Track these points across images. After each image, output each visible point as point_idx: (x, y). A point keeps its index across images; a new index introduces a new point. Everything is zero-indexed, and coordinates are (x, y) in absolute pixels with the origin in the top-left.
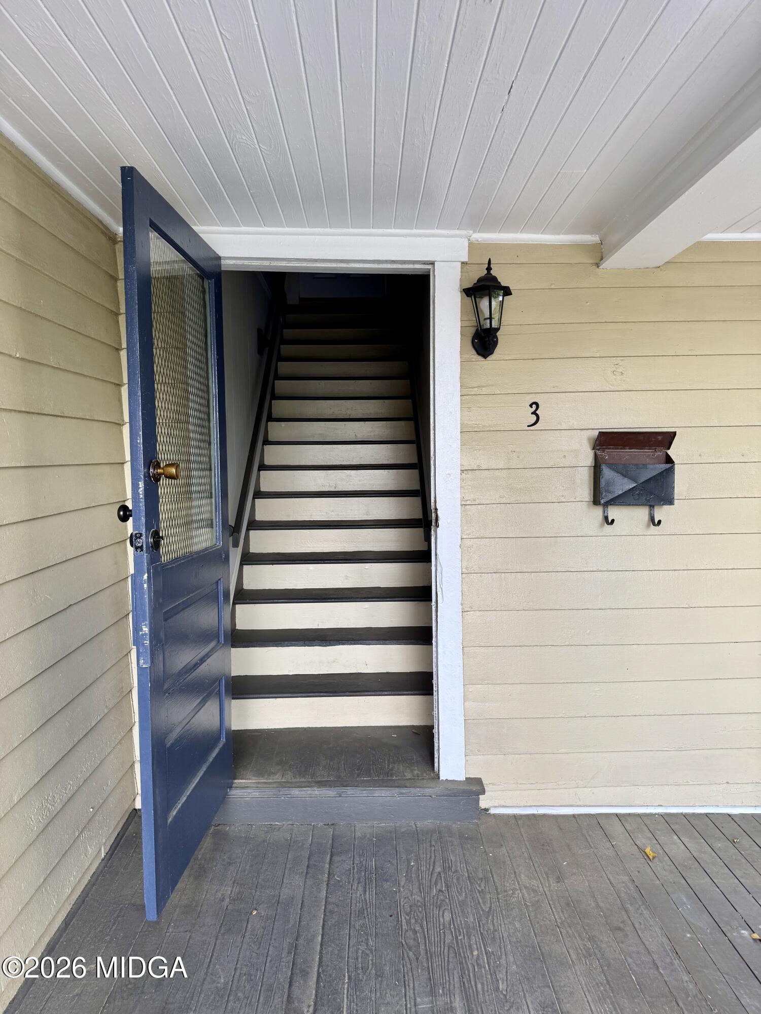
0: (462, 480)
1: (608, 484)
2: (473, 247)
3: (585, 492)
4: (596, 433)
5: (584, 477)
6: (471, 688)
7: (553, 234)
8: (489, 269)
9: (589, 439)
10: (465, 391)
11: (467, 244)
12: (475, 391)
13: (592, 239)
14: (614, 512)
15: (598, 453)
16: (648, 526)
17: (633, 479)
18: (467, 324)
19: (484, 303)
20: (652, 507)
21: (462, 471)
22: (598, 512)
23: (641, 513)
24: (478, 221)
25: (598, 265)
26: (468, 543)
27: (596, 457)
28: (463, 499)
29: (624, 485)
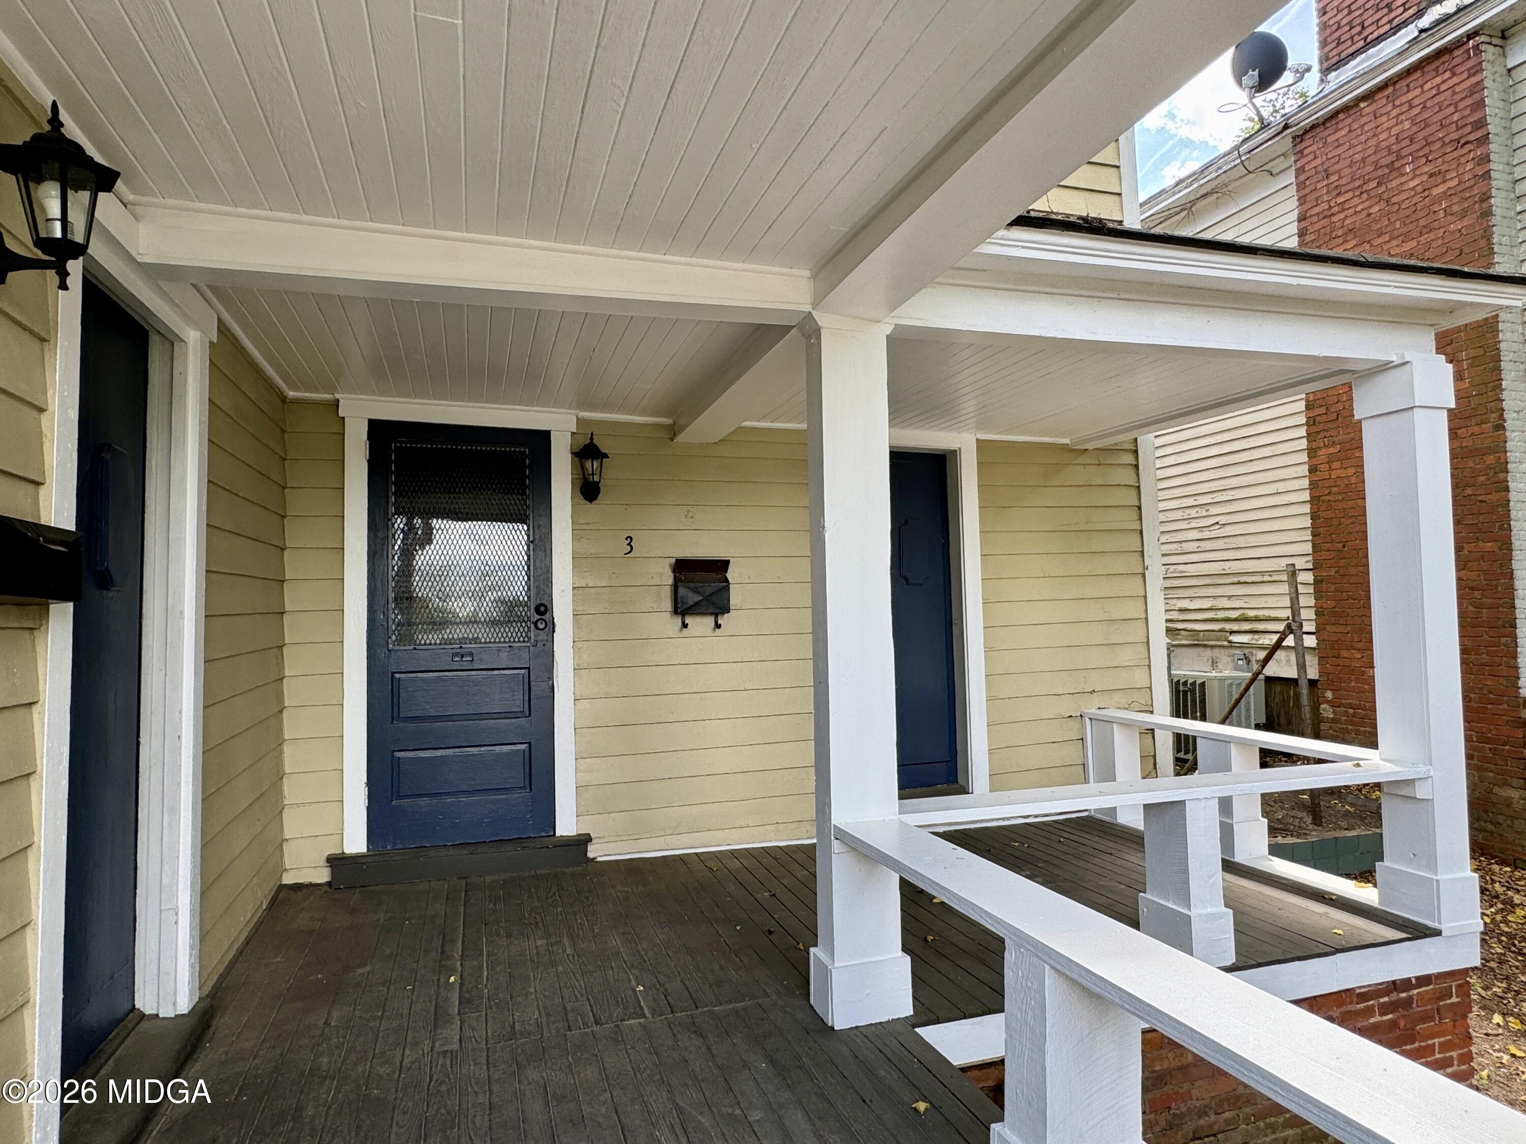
0: (574, 595)
1: (682, 598)
2: (580, 422)
3: (668, 605)
4: (674, 560)
5: (667, 592)
6: (581, 761)
7: (640, 416)
8: (592, 439)
9: (670, 565)
10: (577, 527)
11: (575, 419)
12: (584, 527)
13: (667, 421)
14: (688, 620)
15: (678, 575)
16: (714, 630)
17: (699, 593)
18: (576, 477)
19: (588, 464)
20: (716, 615)
21: (574, 588)
22: (678, 620)
23: (710, 621)
24: (583, 404)
25: (672, 440)
26: (579, 644)
27: (675, 578)
28: (574, 610)
29: (693, 598)
